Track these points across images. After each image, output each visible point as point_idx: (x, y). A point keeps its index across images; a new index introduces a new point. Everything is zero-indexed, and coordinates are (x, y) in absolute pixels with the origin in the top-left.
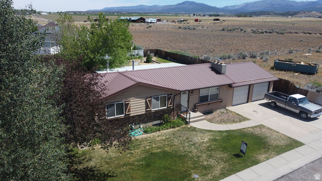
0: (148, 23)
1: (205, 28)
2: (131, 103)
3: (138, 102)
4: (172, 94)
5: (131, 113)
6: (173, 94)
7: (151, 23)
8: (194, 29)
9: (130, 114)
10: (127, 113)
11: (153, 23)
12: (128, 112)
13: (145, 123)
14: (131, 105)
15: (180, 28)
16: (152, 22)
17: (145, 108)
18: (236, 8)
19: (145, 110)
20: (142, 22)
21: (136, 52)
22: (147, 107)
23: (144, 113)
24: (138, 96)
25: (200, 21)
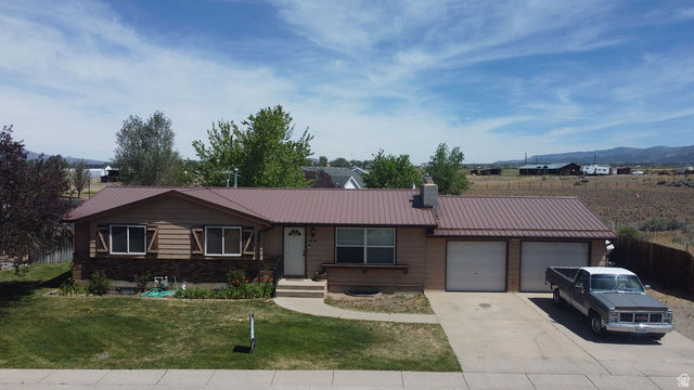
2: (160, 232)
3: (175, 232)
4: (252, 228)
5: (160, 252)
6: (258, 229)
7: (594, 175)
9: (157, 254)
10: (149, 251)
11: (599, 175)
12: (153, 248)
13: (194, 283)
14: (160, 236)
16: (598, 172)
17: (189, 247)
19: (189, 252)
20: (572, 174)
22: (194, 246)
23: (188, 257)
24: (175, 220)
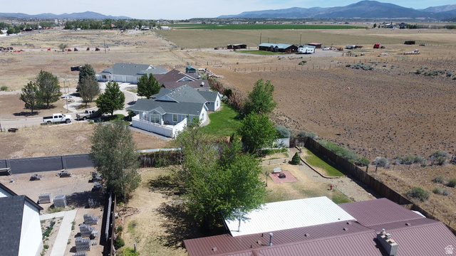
0: (301, 53)
1: (388, 68)
7: (306, 53)
8: (370, 69)
11: (309, 53)
15: (349, 66)
18: (446, 10)
20: (293, 52)
21: (280, 141)
25: (382, 47)
